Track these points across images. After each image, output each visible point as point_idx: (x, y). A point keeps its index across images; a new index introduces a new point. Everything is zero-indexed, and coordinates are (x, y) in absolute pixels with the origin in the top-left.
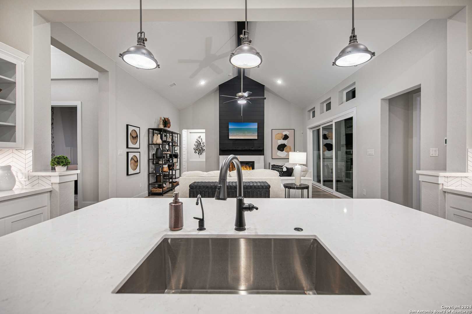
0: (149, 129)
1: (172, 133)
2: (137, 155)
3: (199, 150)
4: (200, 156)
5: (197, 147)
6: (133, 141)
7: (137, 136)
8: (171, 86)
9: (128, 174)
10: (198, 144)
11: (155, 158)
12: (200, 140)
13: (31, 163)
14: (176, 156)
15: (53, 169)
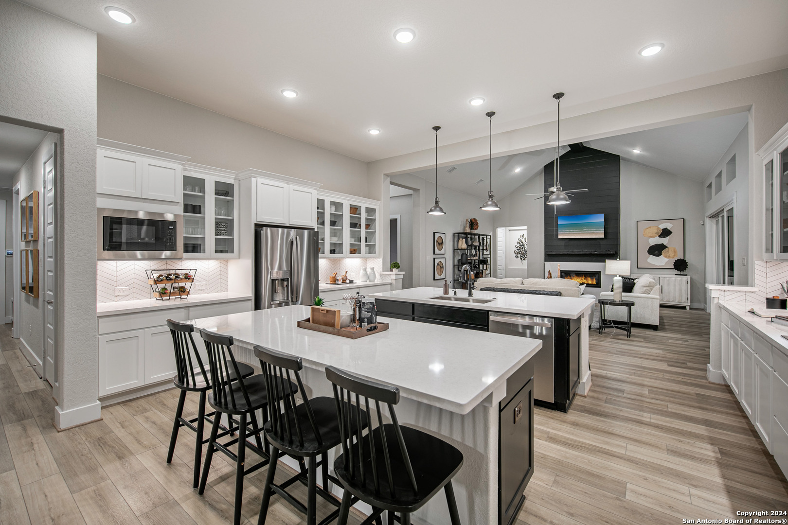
0: (454, 233)
1: (479, 235)
2: (443, 260)
3: (522, 254)
4: (524, 262)
5: (518, 250)
6: (439, 247)
7: (443, 242)
8: (478, 182)
9: (434, 279)
10: (521, 245)
11: (460, 264)
12: (523, 241)
13: (382, 266)
14: (484, 262)
15: (391, 270)
